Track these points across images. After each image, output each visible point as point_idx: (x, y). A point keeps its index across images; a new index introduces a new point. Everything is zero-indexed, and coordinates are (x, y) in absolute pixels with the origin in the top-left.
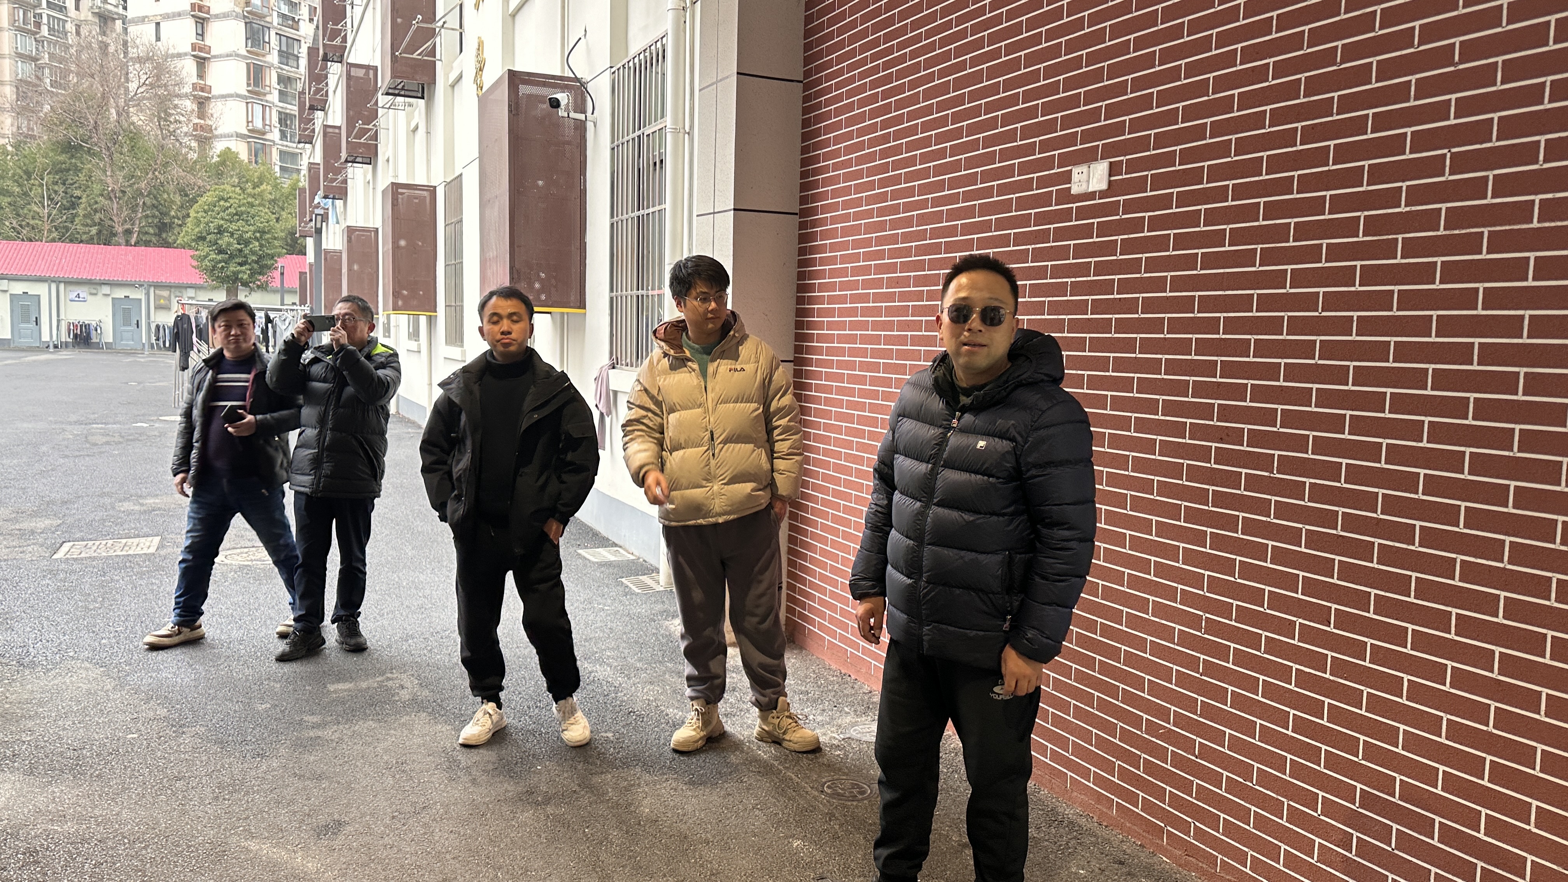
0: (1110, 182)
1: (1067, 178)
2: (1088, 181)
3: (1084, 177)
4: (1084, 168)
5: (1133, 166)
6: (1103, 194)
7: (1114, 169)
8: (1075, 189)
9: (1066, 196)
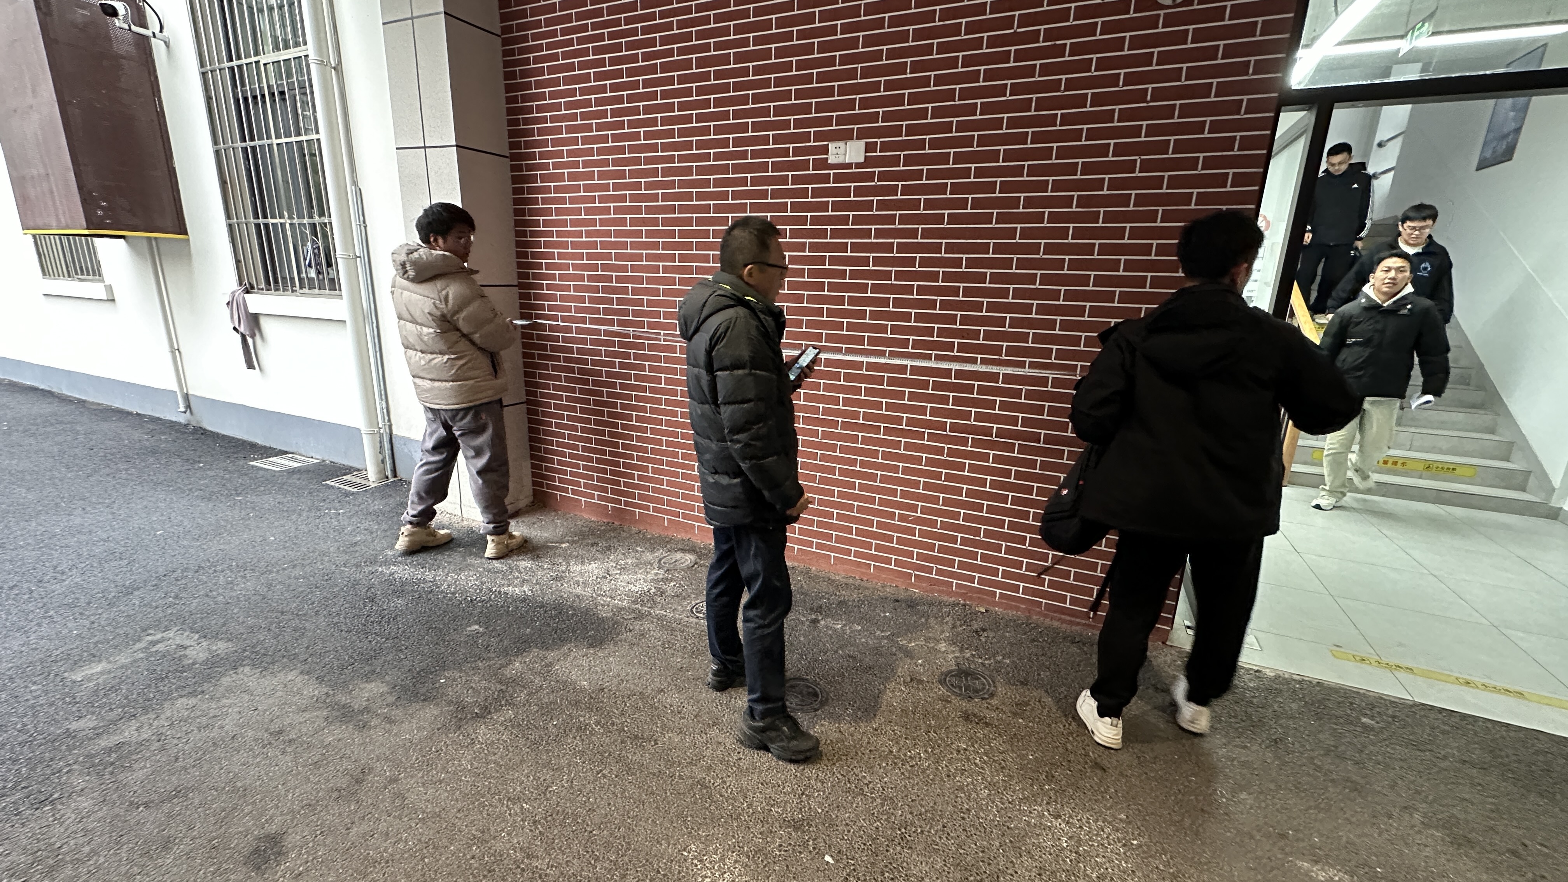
0: (866, 157)
1: (825, 150)
2: (845, 154)
3: (842, 150)
4: (841, 144)
5: (885, 147)
6: (858, 165)
7: (869, 148)
8: (832, 160)
9: (823, 164)
